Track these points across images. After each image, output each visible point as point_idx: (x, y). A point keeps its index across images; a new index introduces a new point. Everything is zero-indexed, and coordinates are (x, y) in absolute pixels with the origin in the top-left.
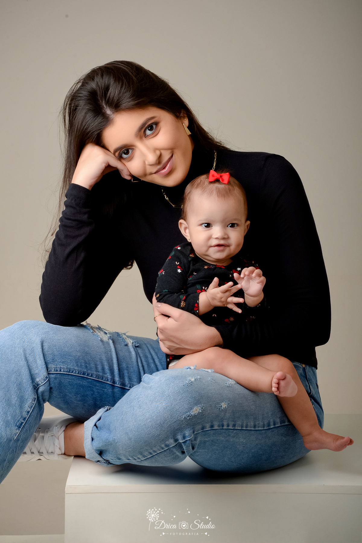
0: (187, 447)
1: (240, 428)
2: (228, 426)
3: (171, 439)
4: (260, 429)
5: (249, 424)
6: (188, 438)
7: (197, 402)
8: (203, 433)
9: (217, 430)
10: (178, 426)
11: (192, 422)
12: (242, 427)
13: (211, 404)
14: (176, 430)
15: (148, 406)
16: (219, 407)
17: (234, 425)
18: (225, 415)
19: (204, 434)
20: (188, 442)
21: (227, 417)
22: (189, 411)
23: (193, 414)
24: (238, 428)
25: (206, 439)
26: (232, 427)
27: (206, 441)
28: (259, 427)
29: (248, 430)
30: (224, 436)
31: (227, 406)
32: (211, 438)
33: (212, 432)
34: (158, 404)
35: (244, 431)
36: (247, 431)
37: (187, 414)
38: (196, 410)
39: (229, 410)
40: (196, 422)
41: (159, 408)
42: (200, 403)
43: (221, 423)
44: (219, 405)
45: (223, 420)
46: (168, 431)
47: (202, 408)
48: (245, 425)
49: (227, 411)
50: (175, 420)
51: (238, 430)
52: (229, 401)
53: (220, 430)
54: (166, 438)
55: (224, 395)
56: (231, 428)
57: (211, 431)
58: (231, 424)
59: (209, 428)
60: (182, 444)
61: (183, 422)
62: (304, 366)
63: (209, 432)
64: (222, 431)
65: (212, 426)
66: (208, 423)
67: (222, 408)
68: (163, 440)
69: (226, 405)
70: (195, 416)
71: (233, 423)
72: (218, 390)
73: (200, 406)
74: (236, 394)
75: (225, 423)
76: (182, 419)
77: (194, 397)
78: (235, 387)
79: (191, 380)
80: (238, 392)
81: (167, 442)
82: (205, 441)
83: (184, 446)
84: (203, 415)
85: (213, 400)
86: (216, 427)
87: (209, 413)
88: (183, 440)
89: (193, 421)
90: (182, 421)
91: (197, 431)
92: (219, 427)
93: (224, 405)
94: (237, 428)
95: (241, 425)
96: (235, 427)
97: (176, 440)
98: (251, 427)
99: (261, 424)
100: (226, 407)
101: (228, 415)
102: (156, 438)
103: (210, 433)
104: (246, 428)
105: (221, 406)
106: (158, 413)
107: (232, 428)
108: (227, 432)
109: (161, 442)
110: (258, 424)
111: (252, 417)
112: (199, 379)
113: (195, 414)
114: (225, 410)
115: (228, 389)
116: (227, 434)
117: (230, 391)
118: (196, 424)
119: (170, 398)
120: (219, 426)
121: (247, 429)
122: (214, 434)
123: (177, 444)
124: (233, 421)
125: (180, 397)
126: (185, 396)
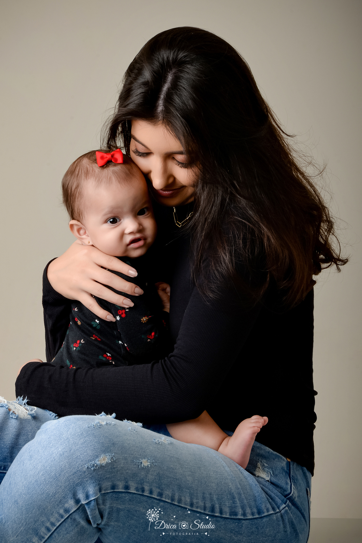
0: (92, 510)
1: (169, 501)
2: (151, 492)
3: (71, 499)
4: (199, 510)
5: (183, 498)
6: (93, 497)
7: (106, 450)
8: (114, 495)
9: (135, 495)
10: (79, 479)
11: (99, 475)
12: (173, 500)
13: (126, 457)
14: (76, 486)
15: (40, 455)
16: (138, 463)
17: (160, 494)
18: (146, 476)
19: (115, 497)
20: (93, 503)
21: (149, 479)
22: (94, 459)
23: (98, 463)
24: (167, 500)
25: (119, 507)
26: (158, 496)
27: (119, 509)
28: (197, 507)
29: (182, 507)
30: (146, 507)
31: (150, 465)
32: (126, 507)
33: (127, 497)
34: (53, 449)
35: (175, 506)
36: (180, 508)
37: (90, 463)
38: (104, 460)
39: (152, 471)
40: (104, 476)
41: (54, 455)
42: (110, 451)
43: (140, 486)
44: (138, 461)
45: (143, 482)
46: (65, 487)
47: (112, 458)
48: (176, 497)
49: (149, 471)
50: (74, 471)
51: (166, 503)
52: (154, 459)
53: (139, 496)
54: (64, 497)
55: (148, 451)
56: (156, 497)
57: (126, 494)
58: (156, 491)
59: (122, 489)
60: (86, 506)
61: (86, 474)
62: (289, 460)
63: (123, 495)
64: (142, 498)
65: (127, 487)
66: (121, 481)
67: (142, 466)
68: (61, 502)
69: (149, 463)
70: (102, 467)
71: (158, 490)
72: (140, 443)
73: (109, 455)
74: (166, 454)
75: (147, 488)
76: (84, 469)
77: (102, 443)
78: (168, 448)
79: (100, 423)
80: (171, 454)
81: (66, 505)
82: (117, 508)
83: (88, 509)
84: (114, 468)
85: (129, 452)
86: (132, 491)
87: (122, 468)
88: (85, 500)
89: (99, 473)
90: (85, 472)
91: (105, 490)
92: (137, 491)
93: (145, 463)
94: (164, 499)
95: (171, 497)
96: (161, 498)
97: (77, 501)
98: (186, 504)
99: (201, 504)
100: (148, 466)
101: (150, 477)
102: (51, 499)
103: (125, 497)
104: (179, 503)
105: (141, 463)
106: (52, 461)
107: (158, 498)
108: (150, 501)
109: (58, 505)
110: (197, 503)
111: (188, 491)
112: (114, 425)
113: (103, 465)
114: (147, 469)
115: (155, 446)
116: (149, 506)
117: (159, 450)
118: (103, 480)
119: (68, 442)
120: (137, 489)
121: (180, 505)
122: (130, 500)
123: (80, 507)
124: (159, 488)
125: (82, 440)
126: (88, 440)
